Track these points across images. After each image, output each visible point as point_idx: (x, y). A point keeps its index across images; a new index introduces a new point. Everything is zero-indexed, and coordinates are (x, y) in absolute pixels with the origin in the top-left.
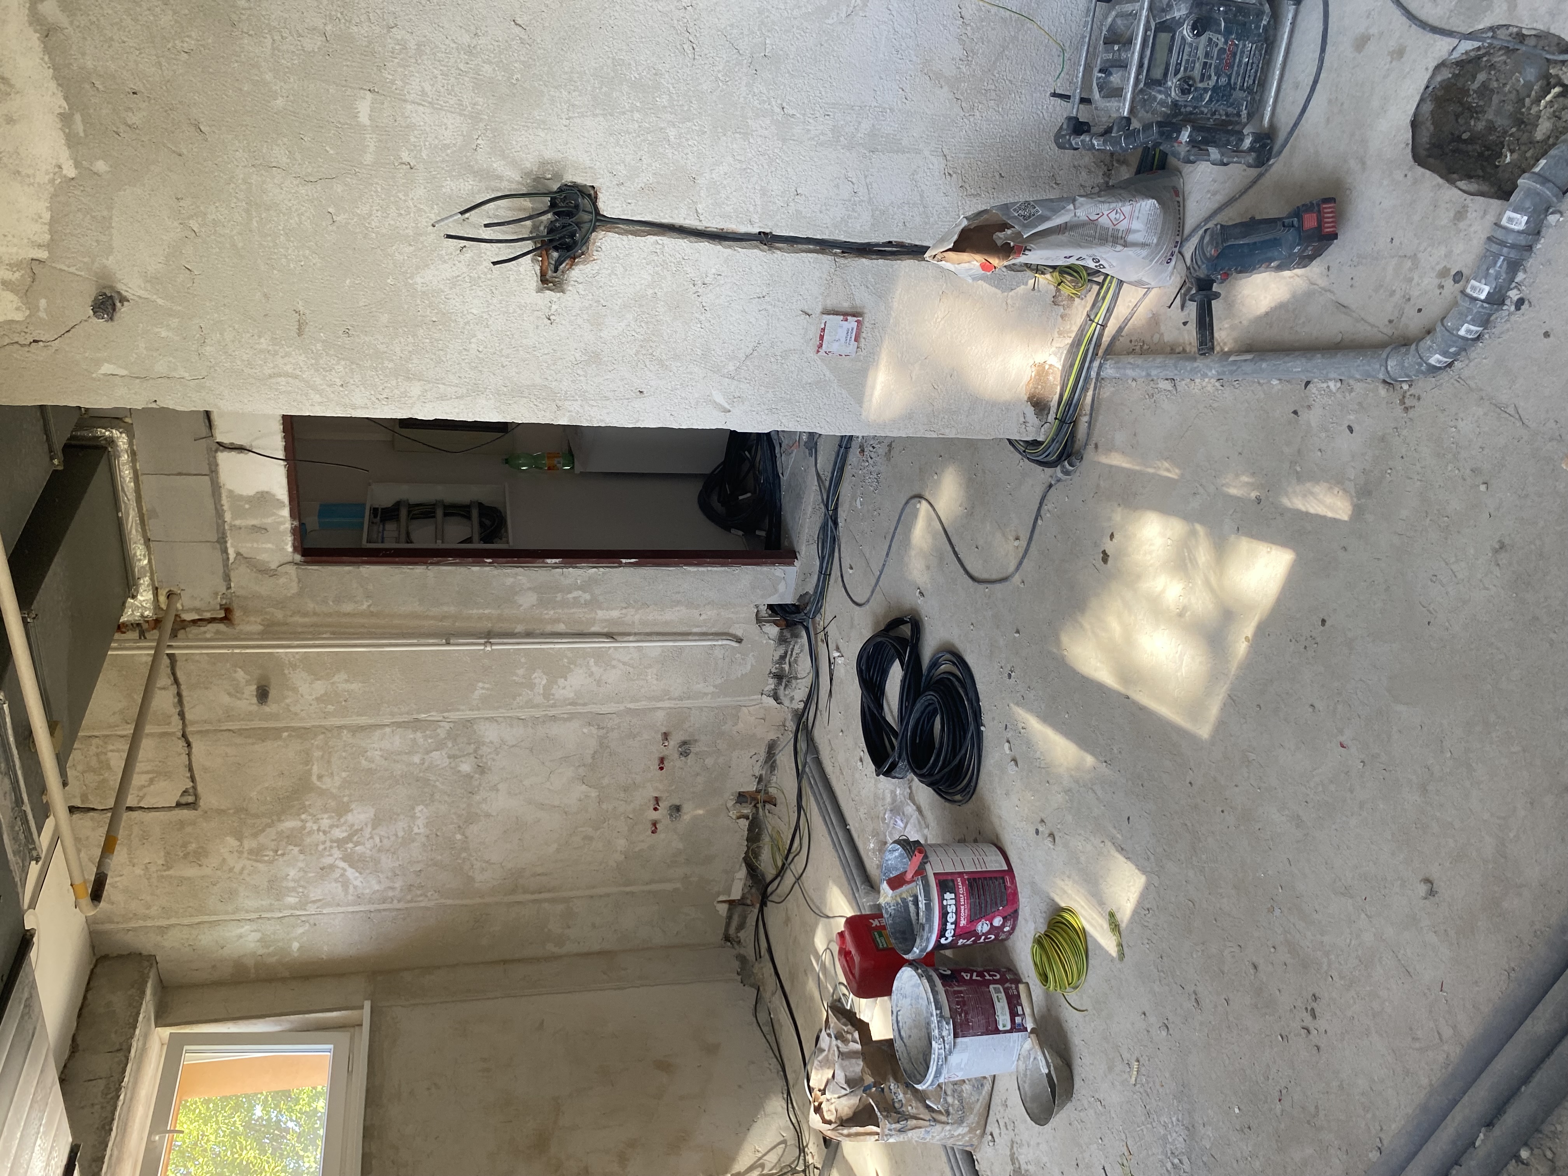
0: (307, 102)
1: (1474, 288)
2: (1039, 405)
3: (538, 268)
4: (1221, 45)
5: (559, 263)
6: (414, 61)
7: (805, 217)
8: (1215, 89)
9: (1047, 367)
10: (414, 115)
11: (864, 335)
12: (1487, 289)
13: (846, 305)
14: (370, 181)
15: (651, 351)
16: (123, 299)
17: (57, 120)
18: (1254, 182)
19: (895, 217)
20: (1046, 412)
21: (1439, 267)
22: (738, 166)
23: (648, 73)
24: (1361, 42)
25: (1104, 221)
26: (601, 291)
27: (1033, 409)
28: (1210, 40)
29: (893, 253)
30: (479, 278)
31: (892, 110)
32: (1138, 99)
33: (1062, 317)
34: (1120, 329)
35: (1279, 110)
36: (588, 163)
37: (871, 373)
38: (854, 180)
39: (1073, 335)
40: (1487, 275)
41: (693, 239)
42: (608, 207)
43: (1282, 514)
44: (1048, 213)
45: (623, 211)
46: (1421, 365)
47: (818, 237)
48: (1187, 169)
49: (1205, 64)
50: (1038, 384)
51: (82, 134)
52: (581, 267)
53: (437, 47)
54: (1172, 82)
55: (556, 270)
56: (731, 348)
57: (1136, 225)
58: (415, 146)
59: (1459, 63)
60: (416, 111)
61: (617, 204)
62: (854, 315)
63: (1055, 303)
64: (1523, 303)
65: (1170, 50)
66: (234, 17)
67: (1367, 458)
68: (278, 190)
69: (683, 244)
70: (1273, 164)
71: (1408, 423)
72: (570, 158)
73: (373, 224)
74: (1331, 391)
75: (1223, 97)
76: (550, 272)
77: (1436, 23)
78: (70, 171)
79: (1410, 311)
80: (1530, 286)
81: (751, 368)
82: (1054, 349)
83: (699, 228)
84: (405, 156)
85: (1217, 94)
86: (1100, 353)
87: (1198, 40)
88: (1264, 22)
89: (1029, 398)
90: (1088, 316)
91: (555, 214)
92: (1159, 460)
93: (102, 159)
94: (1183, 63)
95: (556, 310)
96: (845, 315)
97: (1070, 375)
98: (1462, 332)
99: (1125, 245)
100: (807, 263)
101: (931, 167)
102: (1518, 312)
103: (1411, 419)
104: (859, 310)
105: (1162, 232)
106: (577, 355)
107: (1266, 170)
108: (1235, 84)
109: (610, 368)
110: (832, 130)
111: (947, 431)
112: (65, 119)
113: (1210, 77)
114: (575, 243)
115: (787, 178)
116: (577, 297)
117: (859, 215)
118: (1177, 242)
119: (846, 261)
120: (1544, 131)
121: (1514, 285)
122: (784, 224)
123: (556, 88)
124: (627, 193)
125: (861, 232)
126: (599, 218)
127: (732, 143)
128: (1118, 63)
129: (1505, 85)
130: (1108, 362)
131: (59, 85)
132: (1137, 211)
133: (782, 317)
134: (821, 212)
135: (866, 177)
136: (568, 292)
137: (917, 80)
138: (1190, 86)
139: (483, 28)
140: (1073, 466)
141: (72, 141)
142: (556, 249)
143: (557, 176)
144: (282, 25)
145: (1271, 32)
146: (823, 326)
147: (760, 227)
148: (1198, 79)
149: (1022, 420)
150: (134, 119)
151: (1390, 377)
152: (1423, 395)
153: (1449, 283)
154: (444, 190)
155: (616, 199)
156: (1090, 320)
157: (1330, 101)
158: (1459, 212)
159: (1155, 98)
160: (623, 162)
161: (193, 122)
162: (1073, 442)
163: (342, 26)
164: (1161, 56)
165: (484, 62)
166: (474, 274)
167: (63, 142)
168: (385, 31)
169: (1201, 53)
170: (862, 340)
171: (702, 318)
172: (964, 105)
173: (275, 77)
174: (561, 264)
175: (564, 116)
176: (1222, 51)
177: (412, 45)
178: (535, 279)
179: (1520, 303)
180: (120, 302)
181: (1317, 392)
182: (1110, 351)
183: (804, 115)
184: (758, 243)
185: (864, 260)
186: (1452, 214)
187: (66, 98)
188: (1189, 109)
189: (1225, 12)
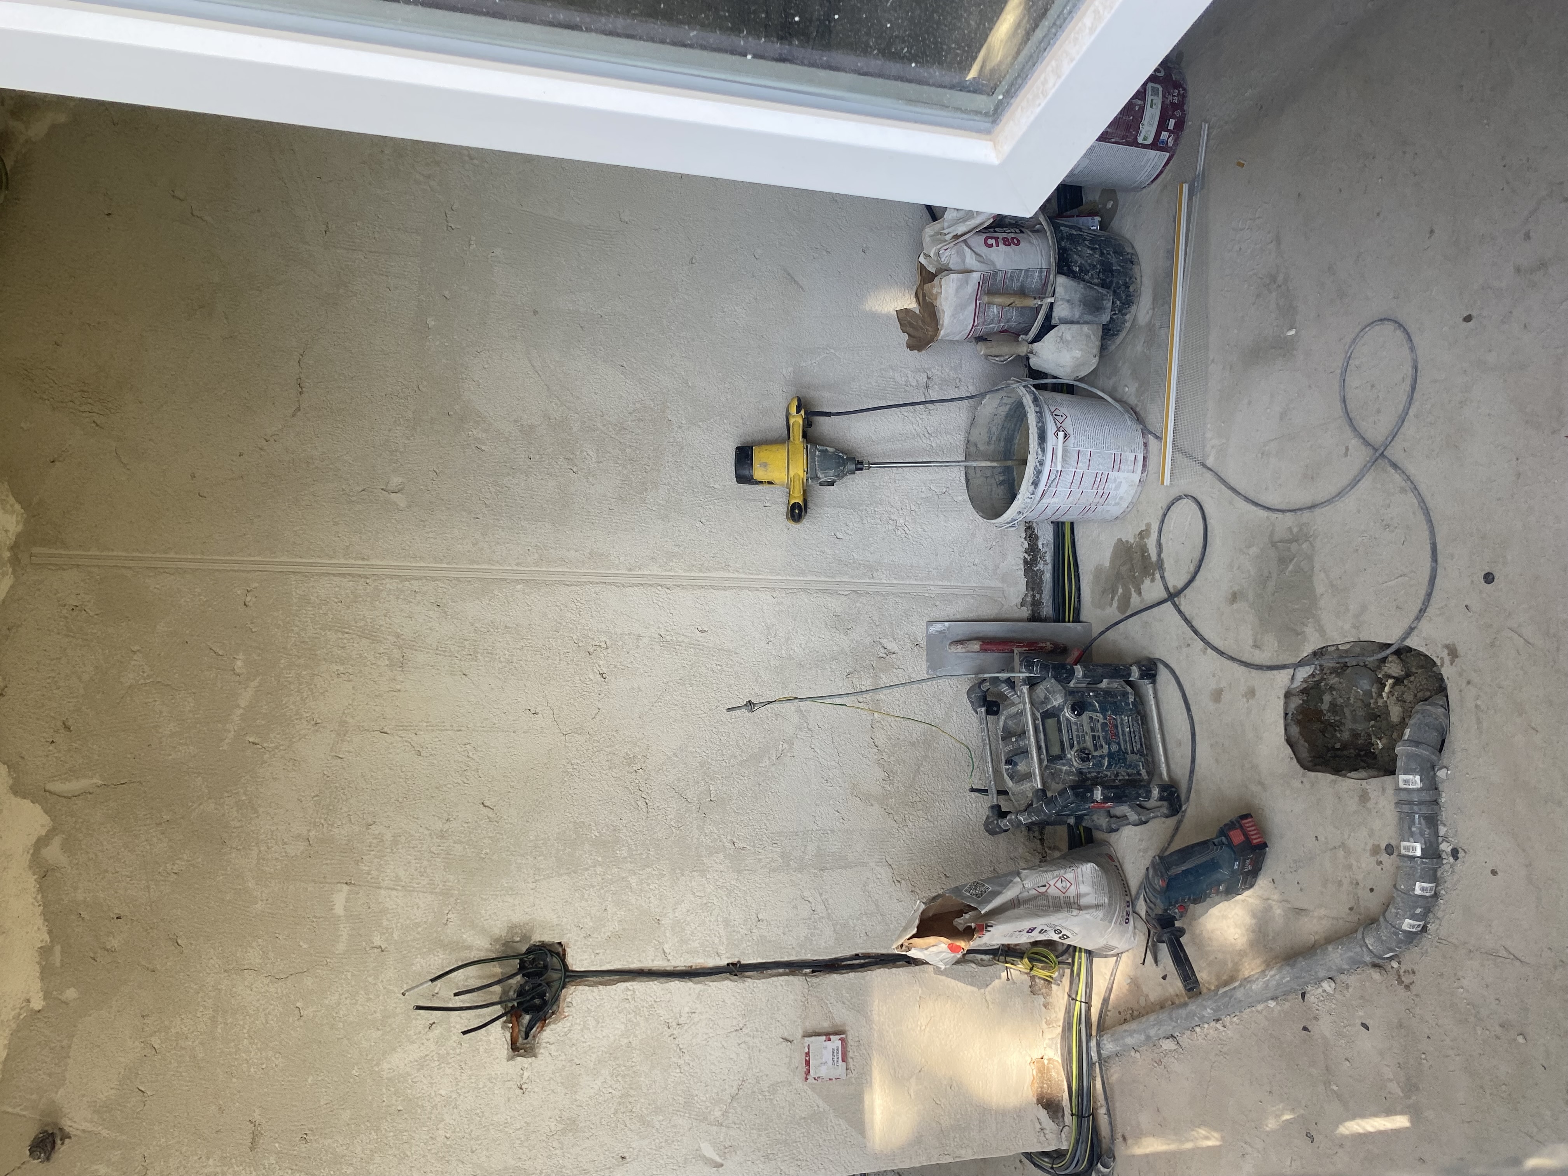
0: (285, 902)
1: (1406, 848)
2: (1050, 1105)
3: (508, 1035)
4: (1101, 720)
5: (530, 1027)
6: (389, 850)
7: (770, 941)
8: (1110, 755)
9: (1046, 1062)
10: (388, 899)
11: (850, 1054)
12: (1418, 846)
13: (826, 1025)
14: (341, 969)
15: (630, 1107)
16: (65, 1136)
17: (36, 954)
18: (1177, 829)
19: (857, 928)
20: (1060, 1114)
21: (1369, 847)
22: (699, 902)
23: (607, 830)
24: (1217, 695)
25: (1052, 891)
26: (574, 1049)
27: (1046, 1112)
28: (1091, 718)
29: (862, 966)
30: (448, 1054)
31: (832, 831)
32: (1046, 774)
33: (1045, 1006)
34: (1106, 1001)
35: (1172, 766)
36: (555, 921)
37: (867, 1098)
38: (810, 899)
39: (1061, 1023)
40: (1412, 834)
41: (663, 980)
42: (577, 961)
43: (1341, 1146)
44: (998, 889)
45: (592, 962)
46: (1396, 934)
47: (786, 959)
48: (1113, 838)
49: (1094, 736)
50: (1043, 1083)
51: (58, 964)
52: (552, 1026)
53: (411, 836)
54: (1071, 755)
55: (527, 1037)
56: (715, 1091)
57: (1084, 889)
58: (387, 929)
59: (1303, 691)
60: (390, 896)
61: (586, 956)
62: (836, 1034)
63: (1033, 992)
64: (1458, 852)
65: (1060, 730)
66: (225, 835)
67: (1395, 1051)
68: (249, 992)
69: (654, 986)
70: (1186, 810)
71: (1417, 1000)
72: (538, 918)
73: (341, 1012)
74: (1328, 994)
75: (1119, 760)
76: (520, 1039)
77: (1269, 664)
78: (37, 1003)
79: (1363, 893)
80: (1455, 835)
81: (739, 1109)
82: (1047, 1041)
83: (668, 969)
84: (377, 940)
85: (1114, 759)
86: (1094, 1033)
87: (1080, 719)
88: (1131, 700)
89: (1038, 1100)
90: (1069, 996)
91: (524, 975)
92: (1193, 1130)
93: (74, 986)
94: (1075, 739)
95: (528, 1078)
96: (828, 1035)
97: (1071, 1063)
98: (1418, 891)
99: (1080, 908)
100: (780, 987)
101: (879, 876)
102: (1458, 861)
103: (1417, 995)
104: (841, 1029)
105: (1110, 892)
106: (552, 1125)
107: (1183, 816)
108: (1126, 749)
109: (587, 1135)
110: (782, 856)
111: (963, 1152)
112: (45, 952)
113: (1102, 746)
114: (545, 1003)
115: (747, 906)
116: (549, 1059)
117: (821, 931)
118: (1128, 902)
119: (818, 980)
120: (1397, 714)
121: (1440, 839)
122: (750, 951)
123: (522, 856)
124: (594, 943)
125: (826, 948)
126: (568, 974)
127: (690, 881)
128: (1019, 751)
129: (1349, 698)
130: (1105, 1037)
131: (46, 920)
132: (1080, 877)
133: (763, 1048)
134: (784, 934)
135: (821, 895)
136: (540, 1056)
137: (849, 802)
138: (1088, 754)
139: (455, 814)
140: (1108, 1168)
141: (46, 972)
142: (527, 1012)
143: (525, 938)
144: (269, 837)
145: (1140, 707)
146: (807, 1050)
147: (728, 958)
148: (1092, 748)
149: (1038, 1126)
150: (114, 943)
151: (1375, 956)
152: (1416, 968)
153: (1384, 857)
154: (414, 968)
155: (585, 952)
156: (1073, 999)
157: (1212, 746)
158: (1361, 796)
159: (1061, 770)
160: (589, 915)
161: (172, 936)
162: (1099, 1141)
163: (325, 830)
164: (1054, 736)
165: (455, 843)
166: (443, 1051)
167: (38, 975)
168: (364, 829)
169: (1087, 728)
170: (850, 1060)
171: (681, 1062)
172: (896, 818)
173: (257, 884)
174: (532, 1029)
175: (530, 880)
176: (1104, 725)
177: (388, 837)
178: (506, 1046)
179: (1455, 853)
180: (61, 1140)
181: (1316, 1000)
182: (1102, 1027)
183: (754, 846)
184: (728, 975)
185: (835, 975)
186: (1357, 799)
187: (50, 932)
188: (1094, 774)
189: (1096, 696)
